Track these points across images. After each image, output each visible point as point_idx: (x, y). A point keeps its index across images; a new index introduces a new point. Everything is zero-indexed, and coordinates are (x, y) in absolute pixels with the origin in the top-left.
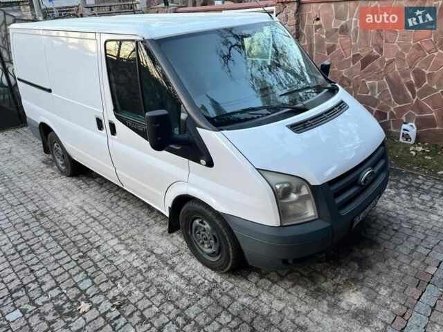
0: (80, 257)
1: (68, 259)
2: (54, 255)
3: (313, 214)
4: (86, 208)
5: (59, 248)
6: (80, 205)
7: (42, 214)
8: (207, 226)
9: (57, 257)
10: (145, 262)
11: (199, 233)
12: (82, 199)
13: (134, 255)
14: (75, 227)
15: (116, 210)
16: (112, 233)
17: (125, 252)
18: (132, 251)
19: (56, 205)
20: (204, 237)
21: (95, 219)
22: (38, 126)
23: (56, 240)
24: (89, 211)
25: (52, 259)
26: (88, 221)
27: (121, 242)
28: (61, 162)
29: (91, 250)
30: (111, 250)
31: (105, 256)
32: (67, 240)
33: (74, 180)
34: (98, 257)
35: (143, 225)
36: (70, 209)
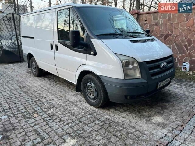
0: (37, 100)
1: (32, 101)
2: (26, 99)
3: (139, 76)
4: (42, 86)
5: (29, 97)
6: (40, 85)
7: (23, 87)
8: (93, 85)
9: (27, 100)
10: (65, 103)
11: (89, 89)
12: (41, 83)
13: (60, 101)
14: (36, 92)
15: (55, 87)
16: (52, 94)
17: (56, 100)
18: (59, 100)
19: (30, 85)
20: (91, 90)
21: (45, 89)
22: (27, 56)
23: (27, 95)
24: (43, 87)
25: (25, 100)
26: (42, 90)
27: (55, 97)
28: (34, 71)
29: (42, 98)
30: (50, 99)
31: (47, 101)
32: (32, 95)
33: (39, 78)
34: (45, 100)
35: (66, 92)
36: (35, 86)
